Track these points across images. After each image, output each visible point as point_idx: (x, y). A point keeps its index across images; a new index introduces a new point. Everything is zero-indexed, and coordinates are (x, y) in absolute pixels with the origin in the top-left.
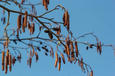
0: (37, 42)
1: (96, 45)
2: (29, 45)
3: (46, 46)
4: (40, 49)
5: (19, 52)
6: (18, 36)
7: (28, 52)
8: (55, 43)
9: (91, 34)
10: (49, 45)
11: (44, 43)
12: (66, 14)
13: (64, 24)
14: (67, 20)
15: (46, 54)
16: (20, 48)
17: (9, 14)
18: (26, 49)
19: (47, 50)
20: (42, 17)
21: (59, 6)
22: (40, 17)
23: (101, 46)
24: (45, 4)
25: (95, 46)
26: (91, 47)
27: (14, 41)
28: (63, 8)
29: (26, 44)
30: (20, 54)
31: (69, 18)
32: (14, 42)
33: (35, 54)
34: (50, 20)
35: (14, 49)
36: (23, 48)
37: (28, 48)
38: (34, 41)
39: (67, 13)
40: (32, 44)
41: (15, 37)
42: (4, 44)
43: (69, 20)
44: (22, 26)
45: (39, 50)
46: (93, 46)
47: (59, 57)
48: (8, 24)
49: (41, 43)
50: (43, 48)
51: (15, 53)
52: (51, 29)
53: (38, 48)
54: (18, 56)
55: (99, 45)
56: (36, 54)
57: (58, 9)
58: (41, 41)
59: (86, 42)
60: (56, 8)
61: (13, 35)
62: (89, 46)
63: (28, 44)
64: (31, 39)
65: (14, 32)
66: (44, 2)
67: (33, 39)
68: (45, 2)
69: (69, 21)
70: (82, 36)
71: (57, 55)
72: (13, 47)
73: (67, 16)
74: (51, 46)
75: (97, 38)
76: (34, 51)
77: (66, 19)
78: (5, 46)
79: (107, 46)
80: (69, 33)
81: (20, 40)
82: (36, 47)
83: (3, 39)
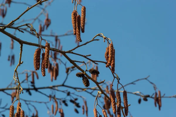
0: (63, 92)
1: (154, 96)
2: (50, 96)
3: (76, 99)
4: (66, 102)
5: (35, 108)
6: (33, 82)
7: (48, 108)
8: (91, 93)
9: (146, 79)
10: (81, 97)
11: (73, 94)
12: (110, 48)
13: (106, 63)
14: (112, 57)
15: (77, 111)
16: (36, 102)
17: (21, 47)
18: (45, 103)
19: (78, 105)
20: (72, 53)
21: (99, 35)
22: (70, 52)
23: (161, 97)
24: (77, 32)
25: (151, 97)
26: (145, 99)
27: (28, 90)
28: (105, 38)
29: (45, 95)
30: (37, 112)
31: (114, 55)
32: (27, 92)
33: (59, 110)
34: (85, 57)
35: (27, 104)
36: (41, 103)
37: (48, 102)
38: (58, 90)
39: (112, 46)
40: (55, 96)
41: (29, 85)
42: (12, 96)
43: (114, 57)
44: (41, 66)
45: (66, 105)
46: (148, 98)
47: (98, 115)
48: (20, 63)
49: (69, 94)
50: (72, 101)
51: (29, 109)
52: (86, 71)
53: (64, 102)
54: (33, 114)
55: (158, 96)
56: (61, 112)
57: (97, 40)
58: (68, 91)
59: (138, 92)
60: (95, 39)
61: (26, 81)
62: (142, 98)
63: (48, 95)
64: (54, 88)
65: (28, 77)
66: (75, 29)
67: (56, 88)
68: (77, 29)
69: (114, 59)
70: (132, 83)
71: (97, 112)
72: (25, 101)
73: (112, 51)
74: (83, 99)
75: (155, 85)
76: (57, 106)
77: (110, 55)
78: (13, 98)
79: (170, 97)
80: (115, 77)
81: (36, 89)
82: (60, 99)
83: (10, 87)
